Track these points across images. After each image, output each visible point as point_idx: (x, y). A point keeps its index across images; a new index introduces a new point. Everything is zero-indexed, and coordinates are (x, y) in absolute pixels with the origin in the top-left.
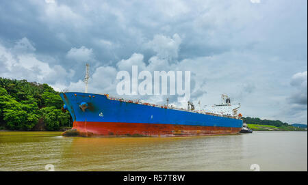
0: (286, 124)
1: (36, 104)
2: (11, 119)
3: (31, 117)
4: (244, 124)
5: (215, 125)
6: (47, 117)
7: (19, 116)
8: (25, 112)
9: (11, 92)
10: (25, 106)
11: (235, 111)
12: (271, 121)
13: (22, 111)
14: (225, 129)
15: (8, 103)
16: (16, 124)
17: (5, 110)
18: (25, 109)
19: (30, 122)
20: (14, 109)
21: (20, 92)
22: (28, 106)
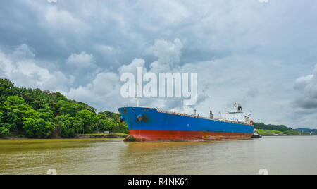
0: (290, 129)
1: (52, 112)
2: (30, 127)
3: (49, 125)
4: (255, 130)
5: (233, 131)
6: (63, 125)
7: (37, 124)
8: (43, 120)
9: (28, 101)
10: (42, 114)
11: (247, 118)
12: (275, 126)
13: (40, 119)
14: (240, 134)
15: (27, 112)
16: (34, 132)
17: (24, 118)
18: (42, 117)
19: (48, 130)
20: (33, 117)
21: (36, 101)
22: (45, 114)
